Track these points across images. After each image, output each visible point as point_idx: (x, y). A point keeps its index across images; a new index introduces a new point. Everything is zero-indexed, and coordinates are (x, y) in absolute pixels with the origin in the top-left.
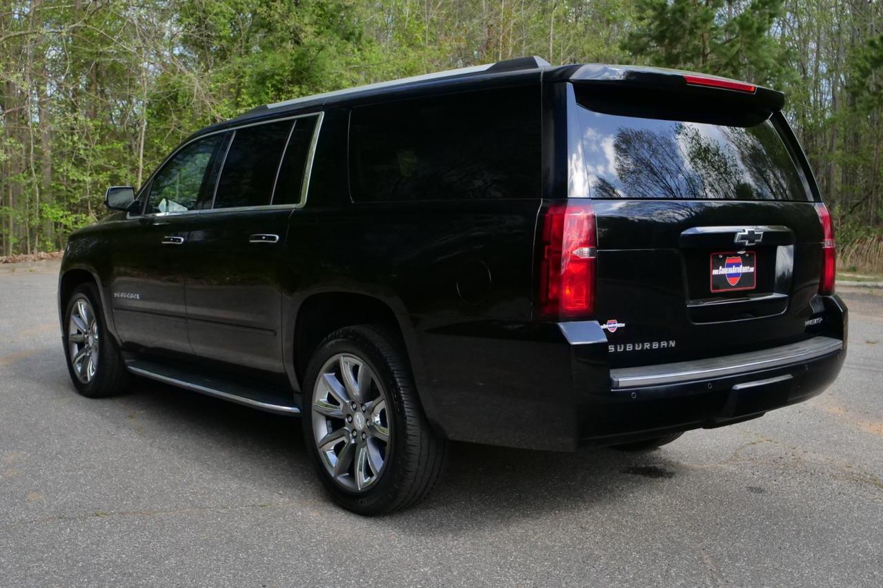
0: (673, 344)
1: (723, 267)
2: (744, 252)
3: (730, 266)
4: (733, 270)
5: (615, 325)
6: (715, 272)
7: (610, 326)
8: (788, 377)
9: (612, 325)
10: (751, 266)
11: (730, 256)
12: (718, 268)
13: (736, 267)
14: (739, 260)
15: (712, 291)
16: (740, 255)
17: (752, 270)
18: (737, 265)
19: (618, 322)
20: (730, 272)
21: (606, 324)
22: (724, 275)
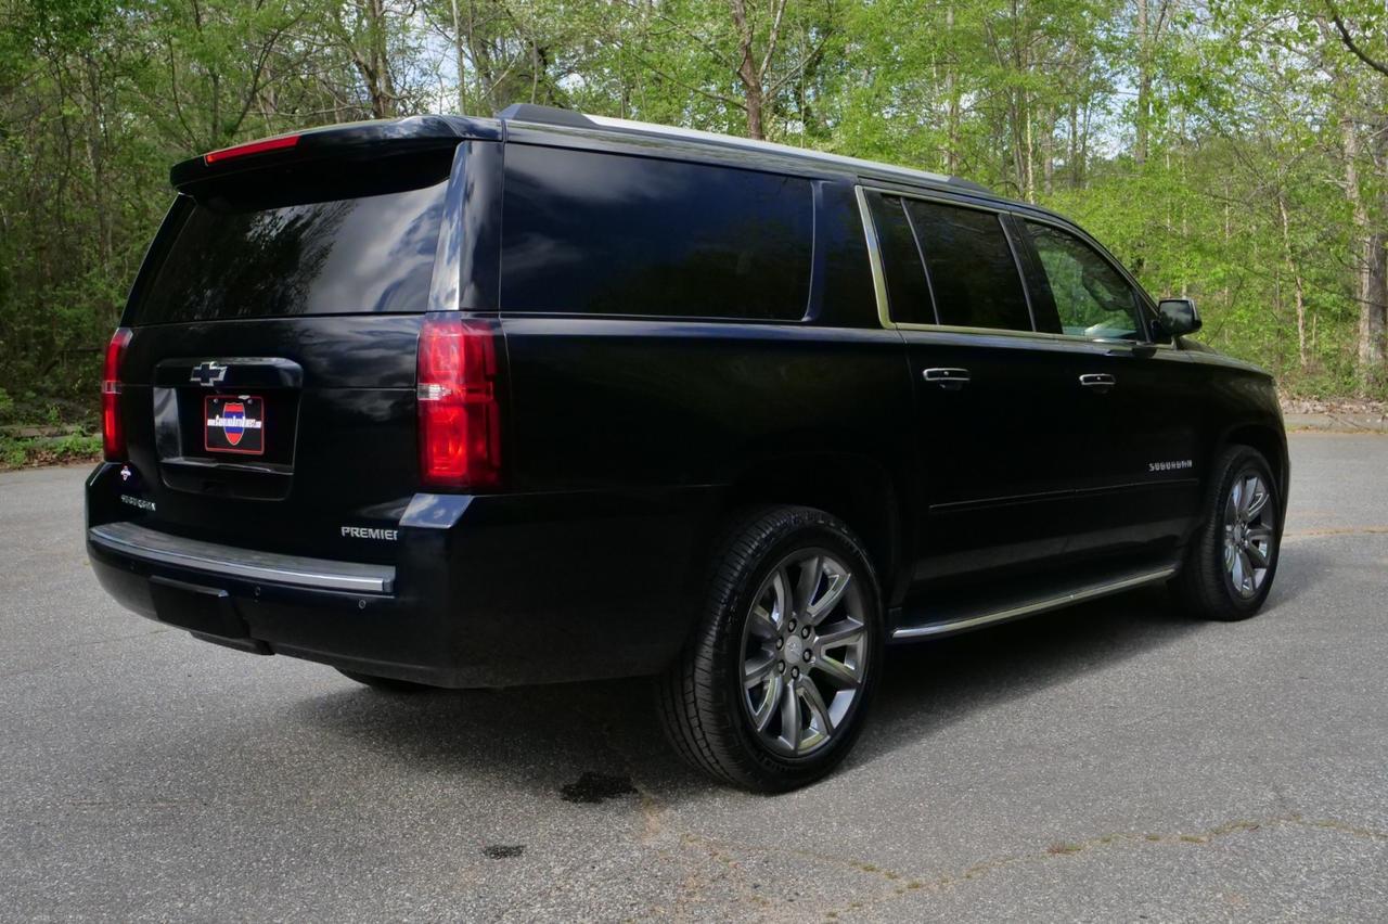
1: (221, 416)
2: (248, 397)
3: (229, 415)
4: (233, 422)
6: (210, 422)
10: (258, 420)
11: (230, 401)
12: (214, 418)
13: (237, 417)
14: (241, 408)
15: (207, 449)
16: (242, 401)
17: (259, 425)
18: (239, 416)
20: (230, 425)
22: (221, 428)
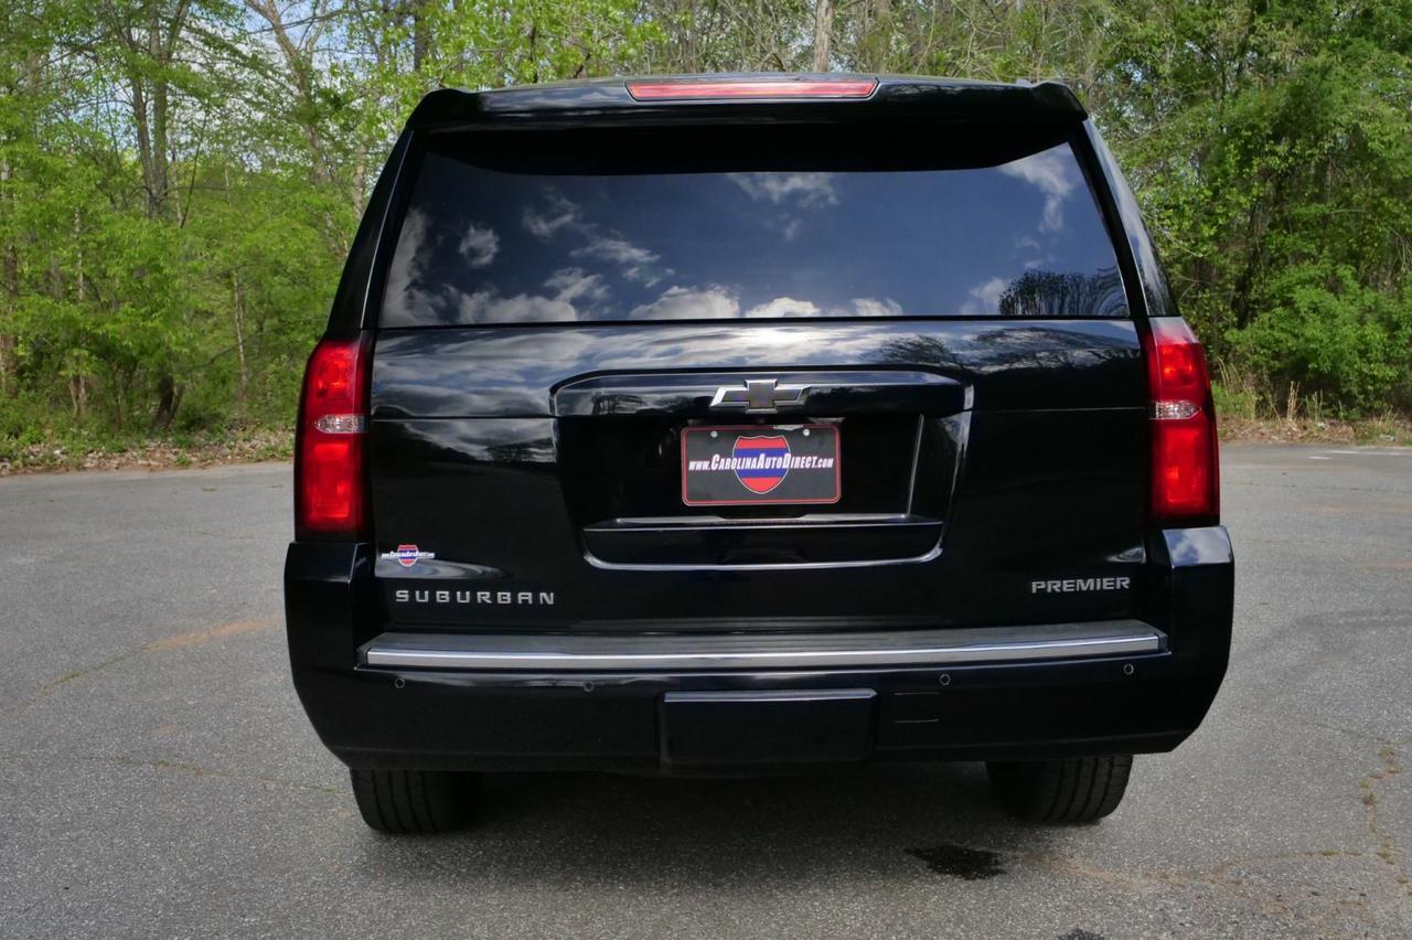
0: (547, 598)
5: (414, 555)
6: (696, 465)
7: (404, 555)
8: (869, 693)
9: (408, 554)
10: (825, 457)
12: (708, 458)
15: (687, 503)
16: (782, 432)
17: (827, 464)
19: (420, 551)
20: (748, 468)
21: (395, 551)
